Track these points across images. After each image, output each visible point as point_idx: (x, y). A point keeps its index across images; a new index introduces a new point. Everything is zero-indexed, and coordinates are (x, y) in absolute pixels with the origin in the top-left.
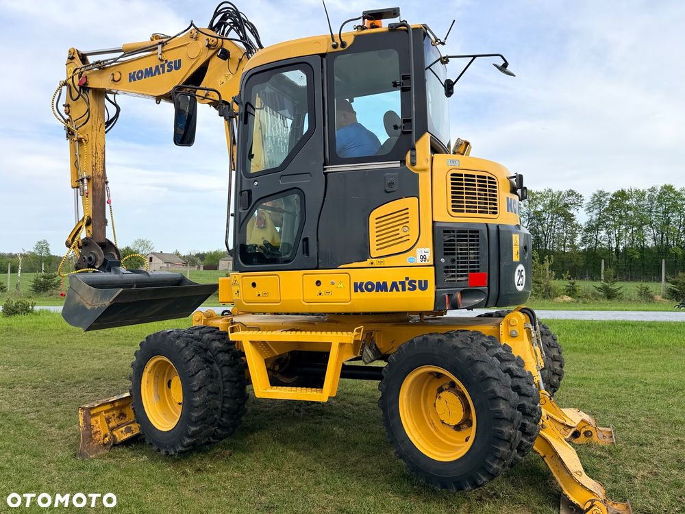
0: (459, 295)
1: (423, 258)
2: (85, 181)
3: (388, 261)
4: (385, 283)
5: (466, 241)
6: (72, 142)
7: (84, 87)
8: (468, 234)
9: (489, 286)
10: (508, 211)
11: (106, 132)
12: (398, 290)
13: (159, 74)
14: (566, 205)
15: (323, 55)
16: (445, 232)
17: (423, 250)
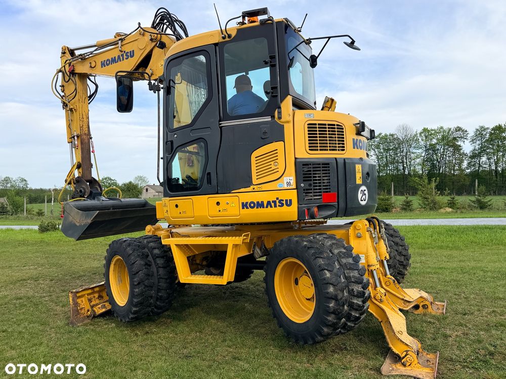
0: (316, 209)
1: (288, 184)
2: (76, 138)
3: (264, 187)
4: (262, 202)
5: (320, 171)
6: (67, 111)
7: (73, 73)
8: (321, 166)
9: (338, 202)
10: (354, 148)
11: (89, 103)
12: (271, 207)
13: (120, 61)
14: (455, 139)
15: (216, 45)
16: (303, 165)
17: (288, 178)
